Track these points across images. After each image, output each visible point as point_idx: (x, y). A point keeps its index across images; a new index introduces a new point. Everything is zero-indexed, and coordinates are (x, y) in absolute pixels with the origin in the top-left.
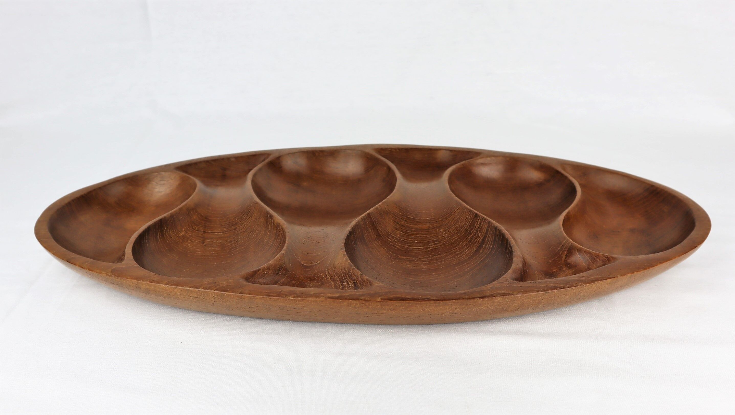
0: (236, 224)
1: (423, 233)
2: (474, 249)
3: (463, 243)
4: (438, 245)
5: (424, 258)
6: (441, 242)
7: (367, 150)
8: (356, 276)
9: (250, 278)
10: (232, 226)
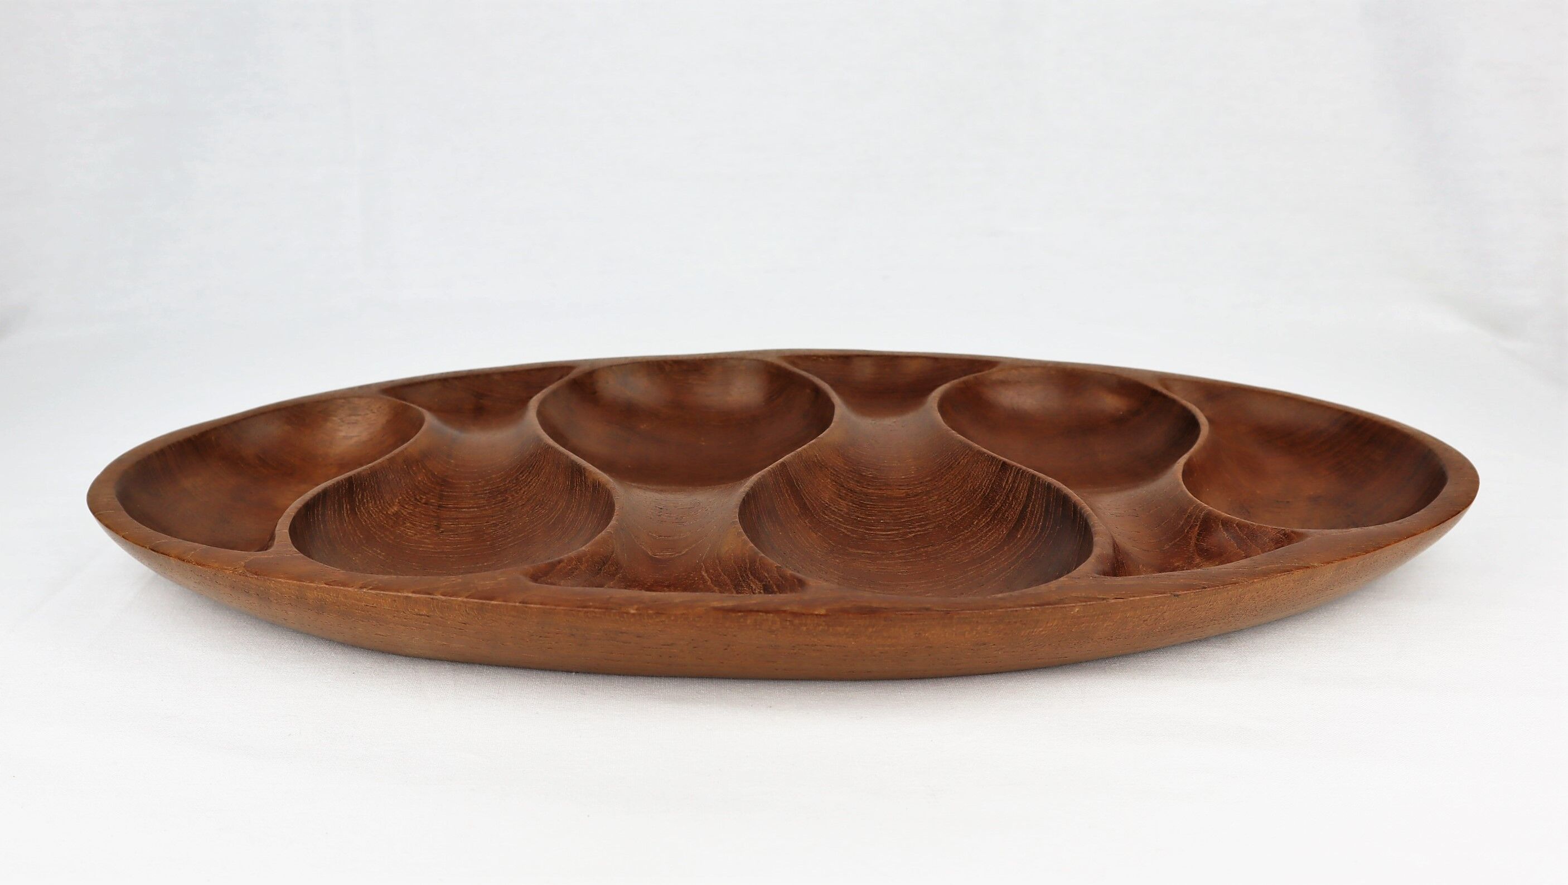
0: (506, 490)
1: (894, 505)
2: (1003, 532)
3: (980, 521)
4: (928, 527)
5: (900, 553)
6: (935, 522)
7: (769, 359)
8: (768, 571)
9: (541, 577)
10: (498, 494)
